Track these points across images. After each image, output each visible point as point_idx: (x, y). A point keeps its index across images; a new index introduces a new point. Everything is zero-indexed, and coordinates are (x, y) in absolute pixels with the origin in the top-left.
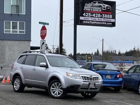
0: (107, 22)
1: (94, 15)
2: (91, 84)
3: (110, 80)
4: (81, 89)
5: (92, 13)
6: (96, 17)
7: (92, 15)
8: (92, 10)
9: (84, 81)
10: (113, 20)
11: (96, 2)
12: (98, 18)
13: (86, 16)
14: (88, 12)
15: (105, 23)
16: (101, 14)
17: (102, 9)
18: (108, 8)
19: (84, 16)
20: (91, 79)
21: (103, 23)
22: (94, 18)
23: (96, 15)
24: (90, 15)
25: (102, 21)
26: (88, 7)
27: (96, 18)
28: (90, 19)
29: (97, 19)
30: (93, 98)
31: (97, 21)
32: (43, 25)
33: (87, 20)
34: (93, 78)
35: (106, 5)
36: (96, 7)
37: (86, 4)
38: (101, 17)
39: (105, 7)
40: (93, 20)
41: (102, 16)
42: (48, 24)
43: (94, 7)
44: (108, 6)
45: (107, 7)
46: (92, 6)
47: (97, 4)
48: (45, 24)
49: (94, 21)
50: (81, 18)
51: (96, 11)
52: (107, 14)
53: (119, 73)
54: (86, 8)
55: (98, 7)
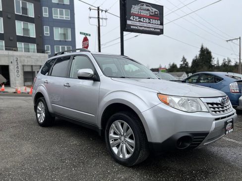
0: (155, 29)
1: (142, 20)
2: (227, 124)
5: (140, 18)
7: (139, 20)
8: (139, 13)
9: (216, 119)
10: (160, 27)
13: (133, 21)
14: (136, 15)
16: (149, 20)
17: (150, 13)
18: (156, 13)
19: (131, 20)
21: (152, 29)
22: (142, 23)
23: (144, 20)
25: (151, 27)
26: (135, 9)
27: (144, 23)
28: (138, 24)
29: (145, 25)
31: (145, 27)
32: (84, 36)
33: (135, 24)
35: (154, 10)
36: (144, 10)
37: (133, 6)
38: (149, 23)
39: (152, 11)
40: (141, 25)
42: (90, 35)
44: (156, 10)
48: (87, 34)
49: (141, 27)
51: (144, 15)
52: (155, 20)
54: (133, 11)
55: (146, 10)
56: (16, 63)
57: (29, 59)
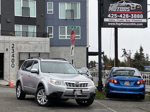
0: (136, 23)
1: (121, 16)
2: (76, 91)
3: (128, 87)
4: (65, 96)
5: (119, 14)
6: (123, 17)
7: (118, 16)
8: (118, 10)
9: (67, 88)
11: (123, 2)
12: (125, 19)
13: (111, 18)
14: (114, 13)
15: (135, 24)
16: (130, 14)
17: (130, 8)
19: (109, 18)
20: (77, 86)
21: (132, 24)
22: (121, 19)
24: (116, 16)
26: (113, 7)
27: (123, 19)
28: (116, 20)
30: (89, 106)
31: (124, 23)
33: (112, 21)
34: (80, 84)
36: (124, 6)
37: (111, 5)
38: (129, 18)
39: (133, 6)
40: (119, 21)
41: (131, 16)
43: (120, 6)
45: (137, 6)
46: (119, 6)
47: (124, 3)
48: (75, 27)
49: (120, 23)
50: (106, 20)
51: (124, 11)
52: (137, 14)
53: (139, 79)
54: (110, 9)
55: (125, 6)
56: (11, 51)
57: (26, 45)
